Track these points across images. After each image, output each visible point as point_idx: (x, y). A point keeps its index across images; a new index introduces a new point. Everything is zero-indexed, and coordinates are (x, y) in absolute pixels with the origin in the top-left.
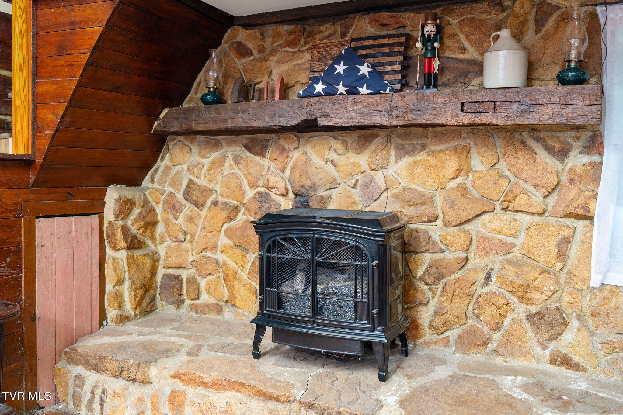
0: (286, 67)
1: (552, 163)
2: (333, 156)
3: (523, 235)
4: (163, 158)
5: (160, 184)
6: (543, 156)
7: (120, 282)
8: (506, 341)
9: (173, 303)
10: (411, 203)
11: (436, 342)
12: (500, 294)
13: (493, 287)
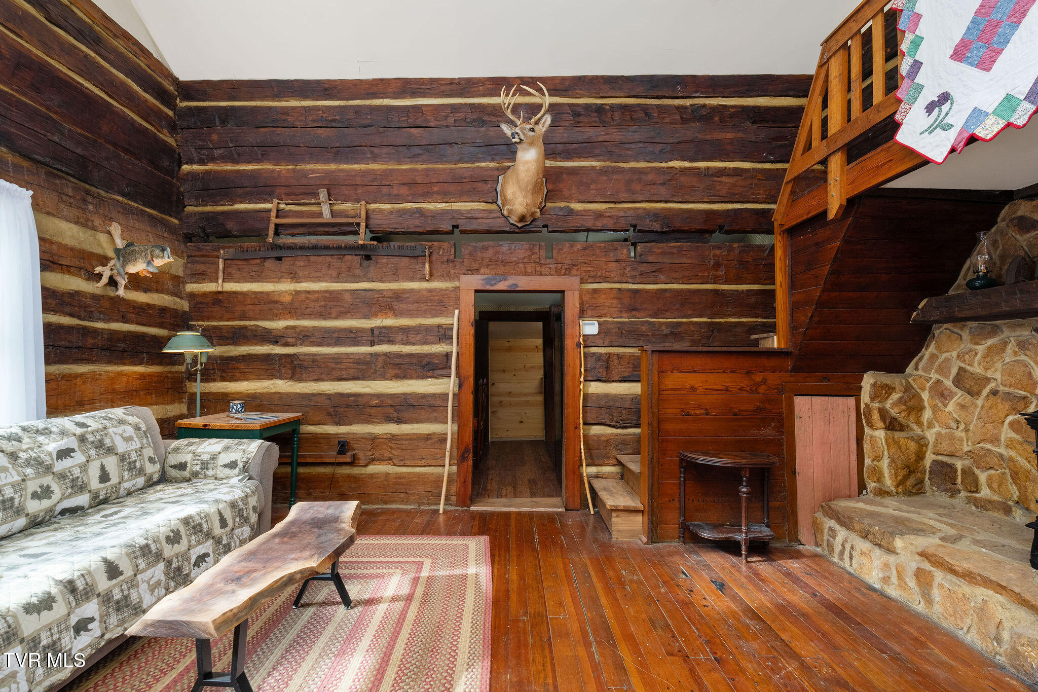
4: (928, 346)
5: (925, 372)
7: (878, 458)
9: (945, 490)
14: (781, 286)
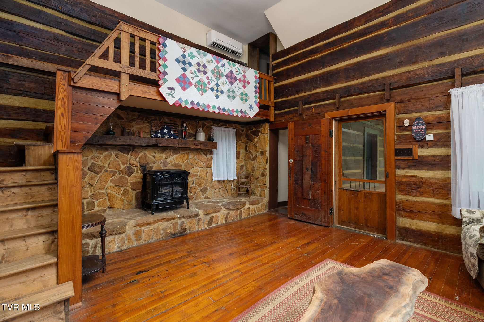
2: (154, 154)
3: (199, 172)
6: (203, 155)
8: (197, 197)
13: (194, 185)
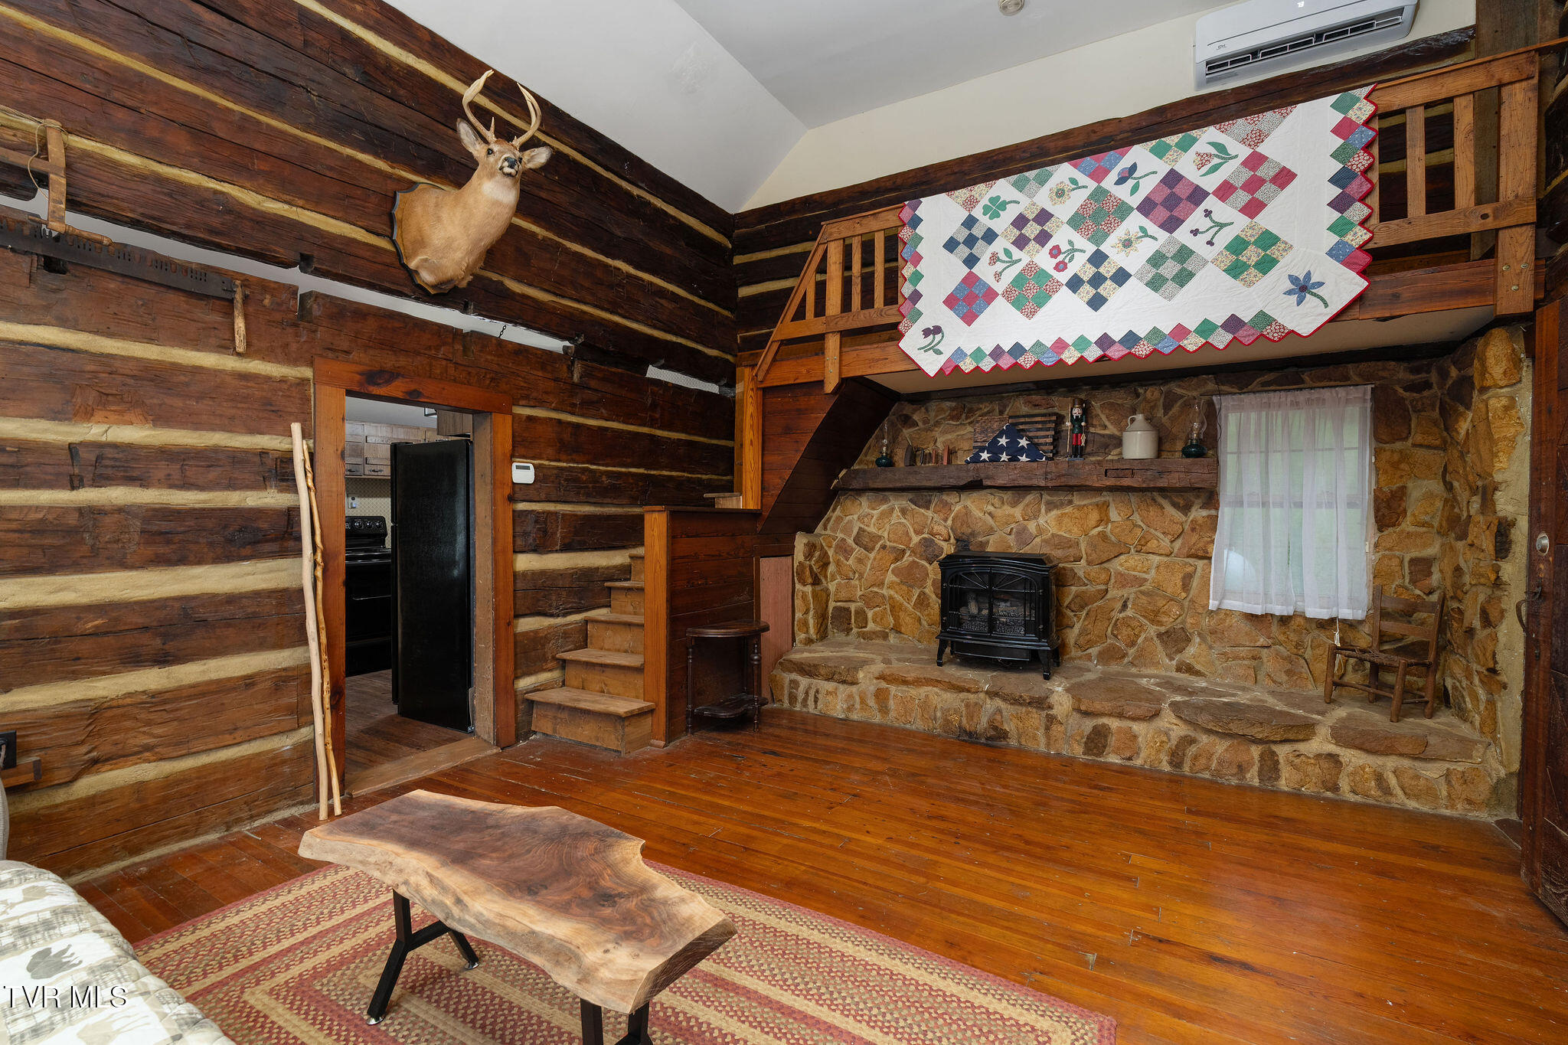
0: (949, 437)
1: (1177, 515)
2: (990, 508)
3: (1153, 571)
4: (834, 510)
5: (832, 531)
6: (1170, 510)
7: (807, 612)
8: (1140, 655)
9: (843, 630)
10: (1057, 546)
11: (1080, 658)
12: (1134, 618)
13: (1129, 612)
14: (751, 444)
